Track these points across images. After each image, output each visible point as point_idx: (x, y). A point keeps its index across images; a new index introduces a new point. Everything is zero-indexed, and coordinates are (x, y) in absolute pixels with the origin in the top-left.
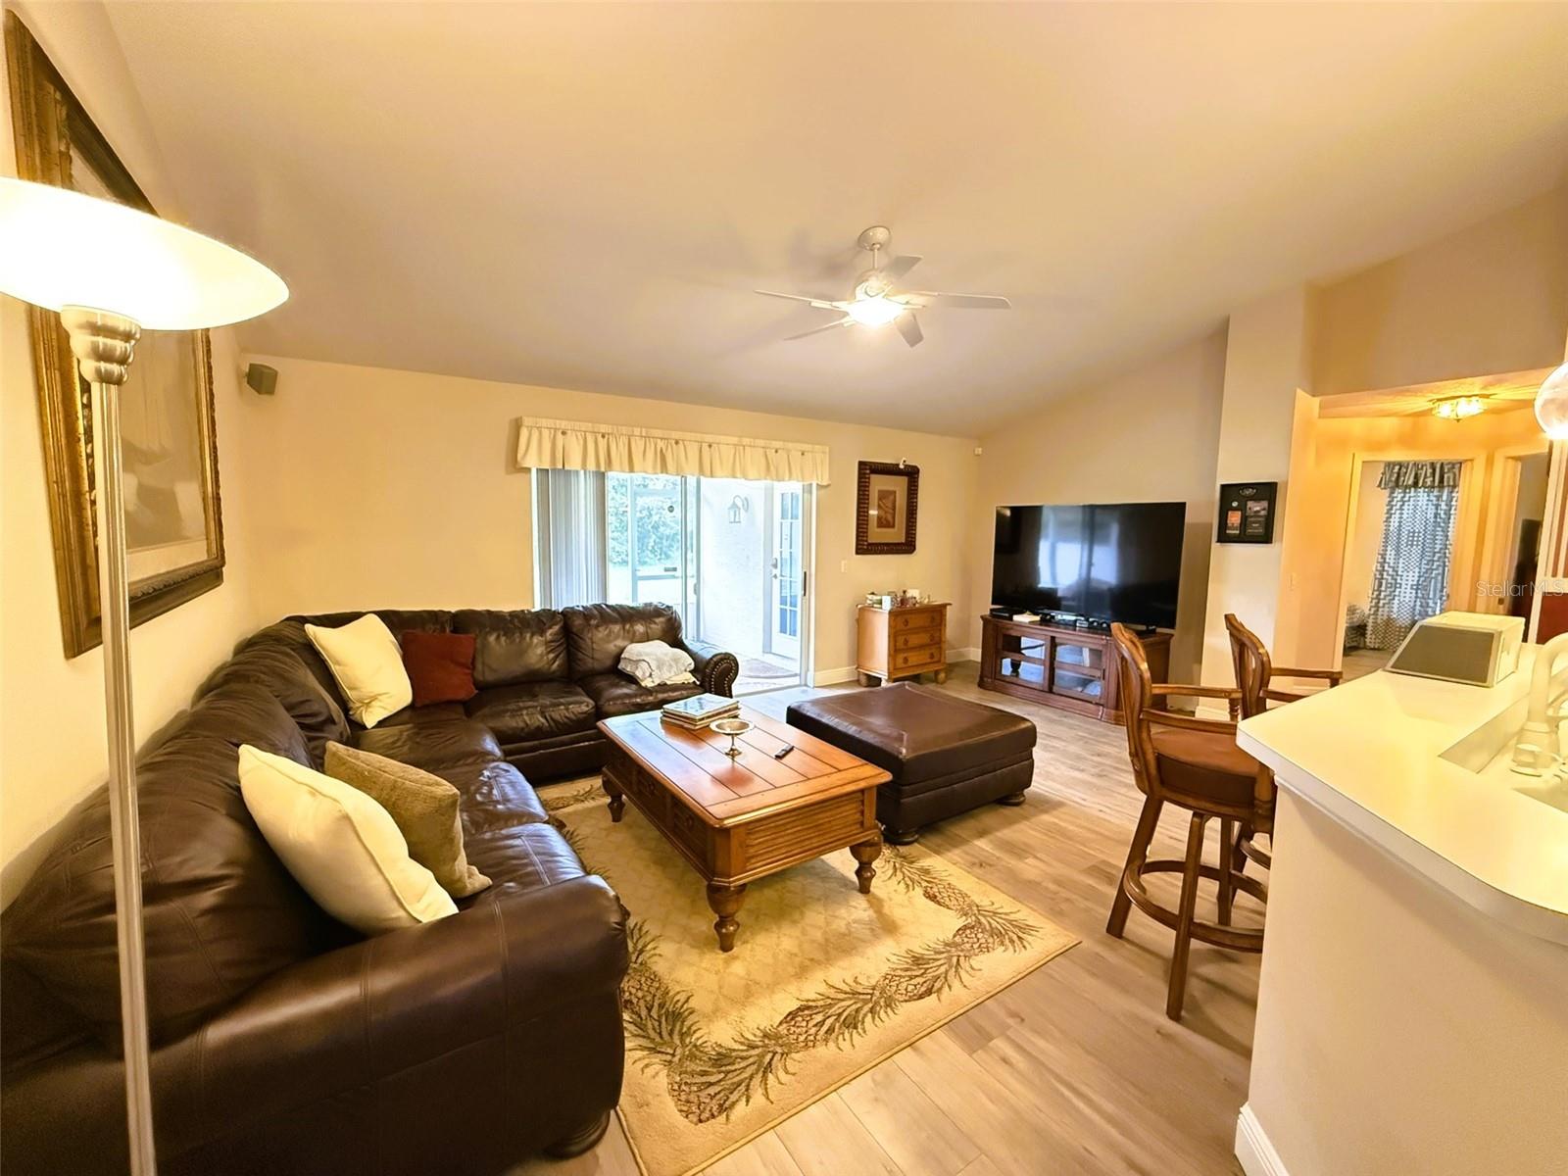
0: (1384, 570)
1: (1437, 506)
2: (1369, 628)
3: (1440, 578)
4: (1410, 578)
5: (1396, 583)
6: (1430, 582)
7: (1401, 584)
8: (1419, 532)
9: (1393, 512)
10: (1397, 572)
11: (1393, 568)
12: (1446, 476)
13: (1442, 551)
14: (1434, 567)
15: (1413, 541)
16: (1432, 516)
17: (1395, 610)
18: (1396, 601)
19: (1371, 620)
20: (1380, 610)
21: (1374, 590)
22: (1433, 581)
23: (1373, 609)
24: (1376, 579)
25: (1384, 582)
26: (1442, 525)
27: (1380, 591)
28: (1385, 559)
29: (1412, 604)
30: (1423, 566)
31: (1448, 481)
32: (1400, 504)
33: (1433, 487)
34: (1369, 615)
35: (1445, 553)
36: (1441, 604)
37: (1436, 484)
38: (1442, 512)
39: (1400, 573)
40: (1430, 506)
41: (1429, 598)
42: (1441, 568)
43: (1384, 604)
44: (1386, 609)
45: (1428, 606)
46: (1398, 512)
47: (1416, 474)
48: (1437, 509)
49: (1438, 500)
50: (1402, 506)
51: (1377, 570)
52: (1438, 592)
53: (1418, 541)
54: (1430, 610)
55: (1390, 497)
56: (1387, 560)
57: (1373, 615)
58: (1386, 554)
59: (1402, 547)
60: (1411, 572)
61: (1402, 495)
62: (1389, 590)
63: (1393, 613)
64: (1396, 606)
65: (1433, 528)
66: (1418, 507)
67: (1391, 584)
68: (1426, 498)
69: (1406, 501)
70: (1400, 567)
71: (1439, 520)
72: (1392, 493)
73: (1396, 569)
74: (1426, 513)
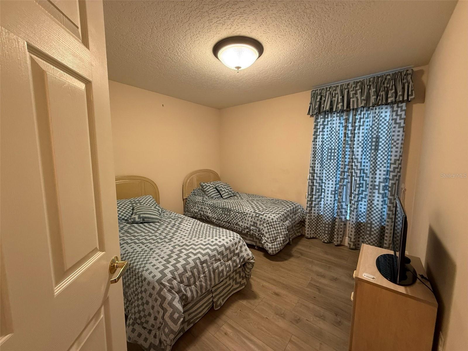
0: (314, 179)
1: (346, 127)
2: (307, 223)
3: (349, 185)
4: (330, 186)
5: (322, 189)
7: (325, 190)
8: (335, 149)
9: (318, 134)
10: (322, 180)
11: (320, 177)
12: (351, 100)
13: (350, 164)
14: (345, 177)
15: (331, 156)
16: (343, 135)
17: (322, 209)
18: (322, 203)
19: (307, 217)
20: (313, 209)
21: (308, 195)
22: (345, 187)
23: (309, 209)
24: (309, 186)
25: (314, 187)
26: (350, 142)
27: (313, 195)
28: (314, 170)
29: (332, 206)
30: (338, 176)
31: (353, 106)
32: (322, 126)
33: (343, 111)
34: (307, 213)
35: (352, 165)
36: (351, 207)
37: (345, 108)
38: (349, 132)
39: (324, 181)
40: (341, 128)
41: (343, 202)
42: (349, 177)
43: (315, 204)
44: (316, 209)
45: (342, 208)
46: (321, 133)
47: (331, 102)
48: (346, 129)
49: (346, 122)
50: (324, 128)
51: (310, 179)
52: (348, 196)
53: (334, 156)
54: (343, 210)
55: (315, 121)
56: (316, 171)
57: (309, 213)
58: (315, 167)
59: (325, 161)
60: (331, 181)
61: (323, 120)
62: (317, 194)
63: (320, 212)
64: (322, 206)
65: (344, 146)
66: (333, 129)
67: (319, 189)
68: (338, 121)
69: (326, 125)
70: (324, 177)
71: (347, 139)
72: (317, 119)
73: (321, 178)
74: (339, 133)
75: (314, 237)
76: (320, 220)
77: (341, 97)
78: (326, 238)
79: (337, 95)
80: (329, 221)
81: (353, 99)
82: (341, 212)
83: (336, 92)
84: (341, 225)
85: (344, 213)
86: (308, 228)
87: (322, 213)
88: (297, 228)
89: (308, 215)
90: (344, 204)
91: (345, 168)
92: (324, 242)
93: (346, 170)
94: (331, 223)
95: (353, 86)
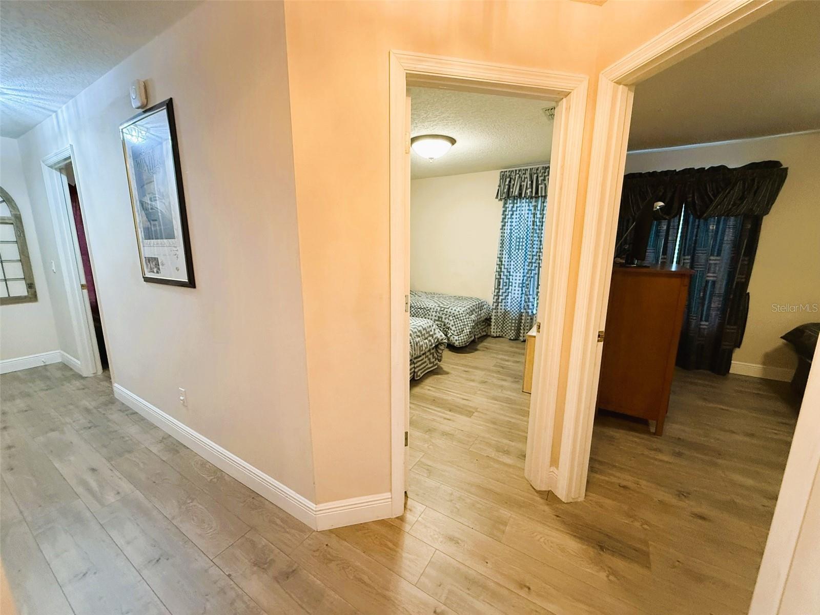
0: (501, 272)
1: (535, 214)
2: (493, 320)
3: (536, 276)
4: (517, 278)
5: (509, 282)
6: (530, 281)
7: (512, 283)
8: (523, 238)
9: (507, 220)
10: (510, 272)
11: (507, 269)
12: (540, 186)
13: (538, 254)
14: (533, 268)
15: (519, 246)
16: (531, 223)
17: (509, 304)
18: (509, 297)
19: (494, 314)
20: (500, 304)
21: (495, 289)
22: (532, 279)
23: (495, 304)
24: (496, 279)
25: (501, 281)
26: (538, 231)
27: (500, 289)
28: (502, 261)
29: (519, 299)
30: (526, 267)
31: (541, 192)
32: (511, 213)
33: (532, 198)
34: (493, 309)
35: (540, 256)
37: (534, 195)
38: (538, 220)
40: (530, 216)
41: (530, 295)
42: (537, 268)
43: (502, 299)
45: (529, 302)
47: (521, 186)
48: (534, 217)
49: (535, 210)
50: (512, 215)
51: (497, 271)
52: (535, 288)
53: (522, 245)
54: (530, 304)
55: (504, 207)
56: (503, 263)
57: (495, 309)
58: (502, 258)
59: (513, 251)
60: (518, 272)
61: (512, 205)
62: (505, 288)
63: (507, 307)
64: (509, 301)
65: (532, 235)
66: (522, 216)
67: (506, 282)
68: (527, 208)
69: (515, 211)
70: (512, 268)
71: (535, 227)
72: (505, 204)
73: (509, 270)
74: (527, 221)
75: (501, 335)
76: (507, 317)
77: (530, 182)
78: (512, 334)
79: (526, 180)
80: (516, 316)
81: (541, 186)
82: (528, 306)
83: (526, 176)
84: (528, 319)
85: (531, 307)
86: (494, 326)
87: (509, 309)
88: (482, 327)
89: (494, 311)
90: (531, 297)
91: (533, 259)
92: (510, 339)
93: (534, 261)
94: (517, 318)
95: (542, 171)
